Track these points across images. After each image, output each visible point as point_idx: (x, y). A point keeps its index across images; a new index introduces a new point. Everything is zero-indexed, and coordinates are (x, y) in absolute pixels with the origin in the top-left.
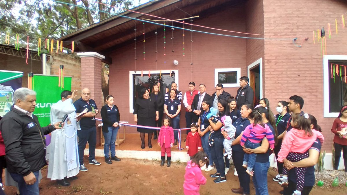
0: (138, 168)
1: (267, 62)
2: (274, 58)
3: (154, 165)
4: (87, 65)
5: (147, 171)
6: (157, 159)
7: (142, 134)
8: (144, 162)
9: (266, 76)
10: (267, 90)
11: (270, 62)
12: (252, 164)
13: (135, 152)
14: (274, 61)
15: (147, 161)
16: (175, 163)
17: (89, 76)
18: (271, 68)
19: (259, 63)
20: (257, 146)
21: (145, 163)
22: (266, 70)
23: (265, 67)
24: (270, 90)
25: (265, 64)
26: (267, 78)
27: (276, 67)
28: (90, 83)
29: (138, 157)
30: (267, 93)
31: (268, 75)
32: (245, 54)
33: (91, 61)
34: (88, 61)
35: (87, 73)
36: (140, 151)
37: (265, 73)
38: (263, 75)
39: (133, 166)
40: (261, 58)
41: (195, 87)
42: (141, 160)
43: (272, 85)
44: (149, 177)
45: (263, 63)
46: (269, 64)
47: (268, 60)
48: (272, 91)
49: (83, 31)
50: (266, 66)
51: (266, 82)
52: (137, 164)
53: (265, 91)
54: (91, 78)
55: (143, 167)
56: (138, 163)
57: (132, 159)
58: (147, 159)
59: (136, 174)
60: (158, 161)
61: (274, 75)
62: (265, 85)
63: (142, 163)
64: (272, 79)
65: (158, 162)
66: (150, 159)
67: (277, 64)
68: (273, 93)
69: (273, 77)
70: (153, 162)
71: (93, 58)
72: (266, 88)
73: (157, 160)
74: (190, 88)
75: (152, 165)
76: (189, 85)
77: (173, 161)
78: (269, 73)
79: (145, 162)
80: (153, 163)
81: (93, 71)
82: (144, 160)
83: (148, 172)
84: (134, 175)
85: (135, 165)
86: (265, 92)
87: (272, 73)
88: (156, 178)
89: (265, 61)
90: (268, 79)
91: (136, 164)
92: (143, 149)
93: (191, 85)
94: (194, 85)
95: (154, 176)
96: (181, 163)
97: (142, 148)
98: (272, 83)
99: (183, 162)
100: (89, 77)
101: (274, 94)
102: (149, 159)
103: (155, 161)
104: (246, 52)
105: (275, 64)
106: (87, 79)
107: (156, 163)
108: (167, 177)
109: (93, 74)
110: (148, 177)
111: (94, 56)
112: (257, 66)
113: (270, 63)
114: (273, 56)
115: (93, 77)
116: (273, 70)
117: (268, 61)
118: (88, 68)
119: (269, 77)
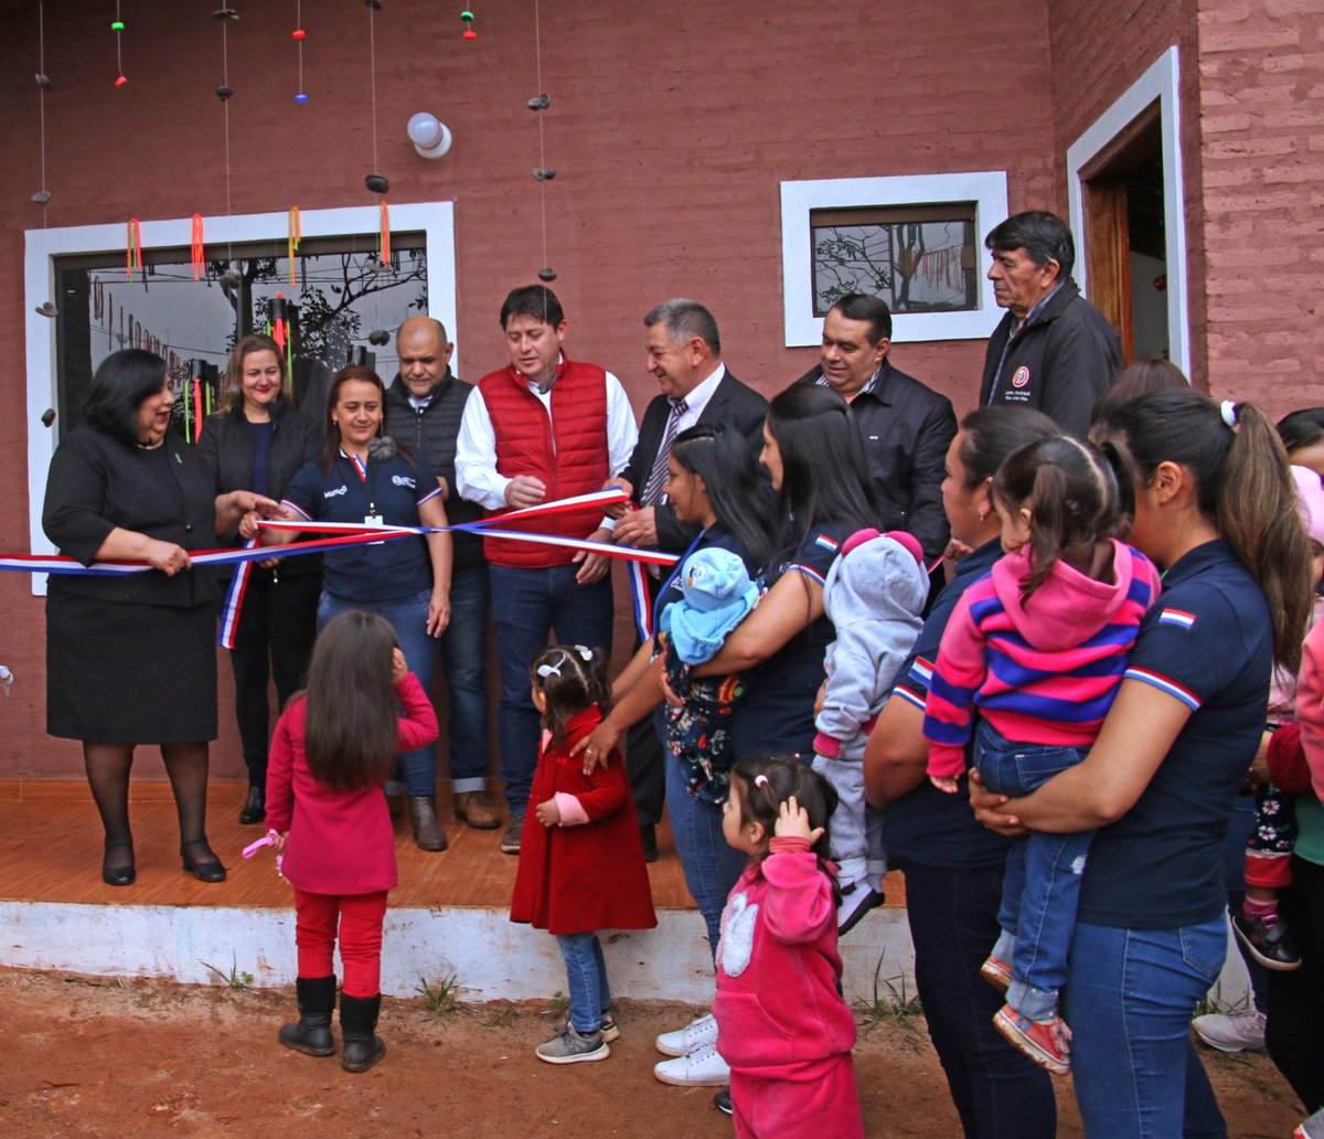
0: (82, 1042)
1: (1223, 79)
2: (1292, 36)
3: (220, 1022)
5: (154, 1068)
6: (249, 979)
7: (105, 757)
8: (140, 1005)
9: (1211, 204)
10: (1226, 329)
11: (1252, 77)
12: (1042, 954)
13: (61, 919)
14: (1293, 61)
15: (171, 988)
16: (412, 1005)
18: (1265, 132)
19: (1157, 102)
20: (1047, 765)
21: (144, 1013)
22: (1214, 151)
23: (1206, 126)
24: (1254, 329)
25: (1208, 98)
26: (1225, 220)
27: (1311, 120)
29: (90, 961)
30: (1227, 354)
31: (1235, 191)
32: (1045, 43)
36: (97, 909)
37: (1210, 178)
38: (1193, 199)
39: (40, 1029)
40: (1174, 51)
41: (561, 336)
42: (115, 983)
43: (1273, 282)
44: (170, 1114)
45: (1190, 93)
46: (1247, 93)
47: (1233, 58)
48: (1272, 339)
50: (1217, 111)
51: (1213, 257)
52: (78, 1017)
53: (1211, 338)
55: (129, 1033)
56: (84, 1004)
57: (37, 973)
58: (165, 970)
59: (57, 1093)
60: (265, 993)
61: (1293, 196)
62: (1212, 287)
63: (114, 1008)
64: (1274, 226)
65: (256, 1003)
66: (191, 971)
67: (1313, 93)
68: (1288, 352)
69: (1285, 213)
70: (221, 1000)
72: (1214, 314)
73: (257, 985)
74: (514, 346)
75: (207, 1024)
76: (504, 322)
77: (399, 994)
78: (1243, 175)
79: (144, 1001)
80: (220, 1009)
82: (140, 982)
83: (162, 1075)
84: (34, 1096)
85: (55, 1021)
86: (1213, 353)
87: (1271, 175)
88: (228, 1120)
89: (1208, 68)
90: (1234, 232)
91: (63, 1012)
92: (125, 890)
93: (520, 324)
94: (554, 316)
95: (209, 1107)
96: (465, 1008)
97: (110, 879)
98: (1273, 270)
99: (489, 995)
101: (1293, 364)
102: (185, 978)
103: (237, 996)
104: (1053, 26)
105: (1299, 94)
107: (240, 1007)
108: (327, 1115)
110: (154, 1114)
112: (1136, 130)
113: (1253, 84)
114: (1273, 19)
116: (1280, 146)
117: (1236, 63)
119: (1244, 214)
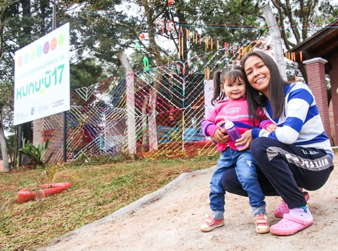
4: (313, 71)
17: (315, 80)
28: (317, 87)
33: (316, 66)
34: (313, 67)
35: (313, 78)
49: (307, 40)
54: (317, 82)
71: (318, 63)
81: (319, 75)
100: (315, 82)
106: (314, 84)
109: (319, 78)
111: (318, 61)
115: (319, 80)
118: (313, 73)
